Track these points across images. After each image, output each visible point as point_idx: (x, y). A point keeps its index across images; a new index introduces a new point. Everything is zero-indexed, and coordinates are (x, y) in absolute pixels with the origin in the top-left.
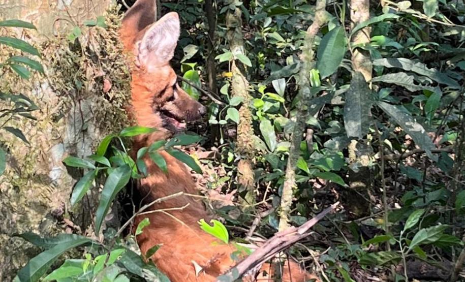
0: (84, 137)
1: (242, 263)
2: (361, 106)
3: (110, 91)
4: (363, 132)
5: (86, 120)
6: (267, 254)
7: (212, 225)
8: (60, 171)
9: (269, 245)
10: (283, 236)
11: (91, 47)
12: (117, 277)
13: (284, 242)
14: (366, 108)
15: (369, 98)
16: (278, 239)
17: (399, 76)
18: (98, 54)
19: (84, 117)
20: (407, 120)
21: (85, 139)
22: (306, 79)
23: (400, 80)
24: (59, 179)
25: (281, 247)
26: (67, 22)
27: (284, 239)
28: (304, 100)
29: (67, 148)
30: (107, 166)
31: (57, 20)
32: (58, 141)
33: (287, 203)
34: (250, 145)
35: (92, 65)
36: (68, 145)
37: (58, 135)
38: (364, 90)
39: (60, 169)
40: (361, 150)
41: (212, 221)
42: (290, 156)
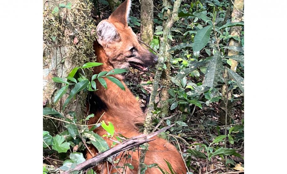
0: (62, 66)
1: (108, 151)
2: (216, 70)
3: (77, 44)
4: (214, 85)
5: (64, 58)
6: (123, 148)
7: (107, 125)
8: (46, 82)
9: (126, 143)
10: (136, 139)
11: (68, 19)
12: (63, 142)
13: (135, 143)
14: (218, 72)
15: (220, 67)
16: (132, 140)
17: (240, 57)
18: (72, 23)
19: (62, 56)
20: (242, 81)
21: (63, 67)
22: (163, 52)
23: (240, 59)
24: (46, 86)
25: (133, 145)
26: (53, 4)
27: (135, 141)
28: (160, 64)
29: (51, 71)
30: (75, 83)
31: (47, 2)
32: (46, 67)
33: (148, 120)
34: (168, 81)
35: (68, 29)
36: (52, 69)
37: (46, 63)
38: (219, 62)
39: (46, 81)
40: (214, 94)
41: (109, 122)
42: (151, 95)
